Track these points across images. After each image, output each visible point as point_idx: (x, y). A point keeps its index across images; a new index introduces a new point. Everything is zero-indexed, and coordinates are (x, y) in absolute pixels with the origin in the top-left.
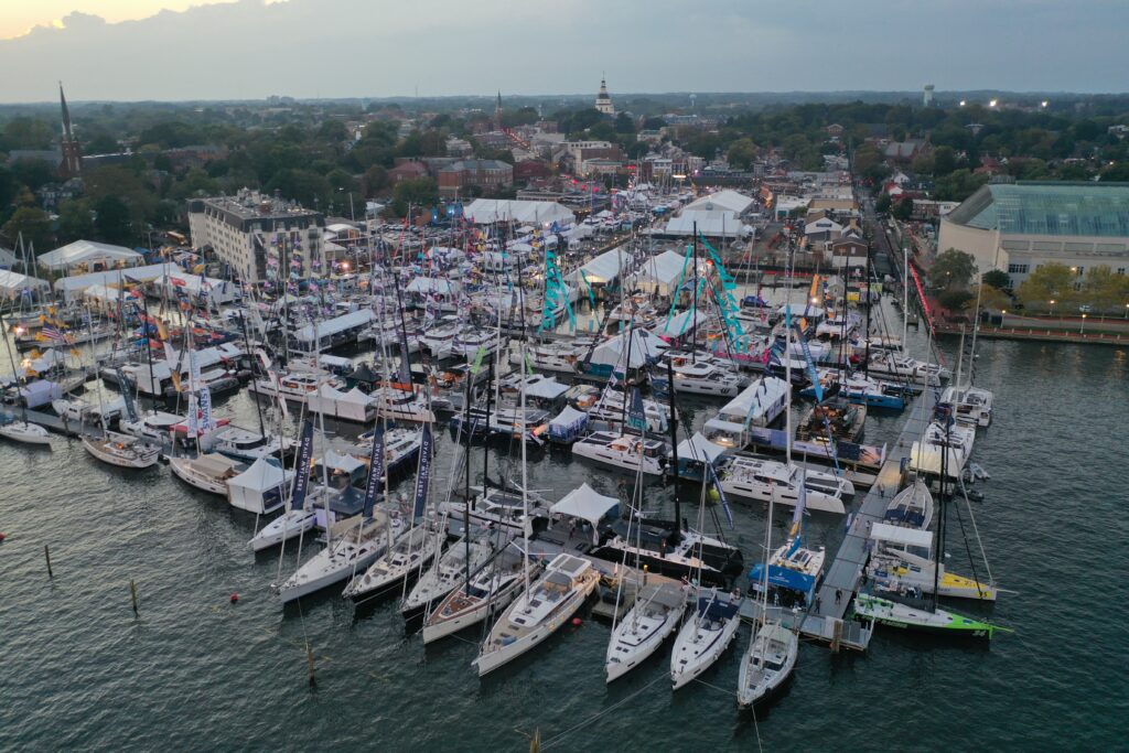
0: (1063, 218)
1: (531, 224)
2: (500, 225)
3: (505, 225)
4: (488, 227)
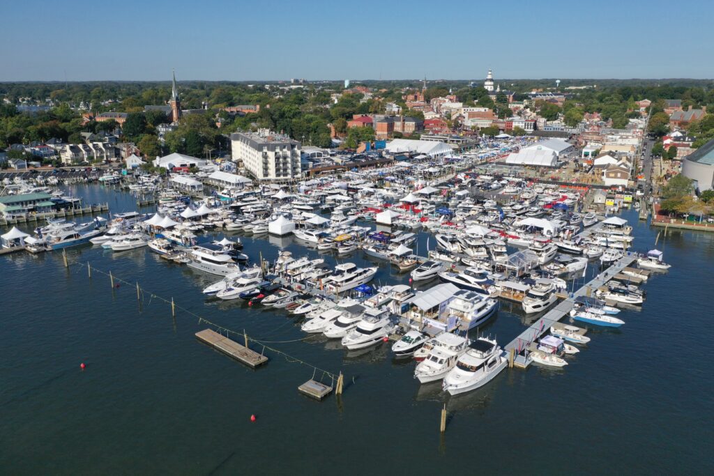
1: (424, 154)
2: (405, 154)
3: (408, 154)
4: (397, 155)
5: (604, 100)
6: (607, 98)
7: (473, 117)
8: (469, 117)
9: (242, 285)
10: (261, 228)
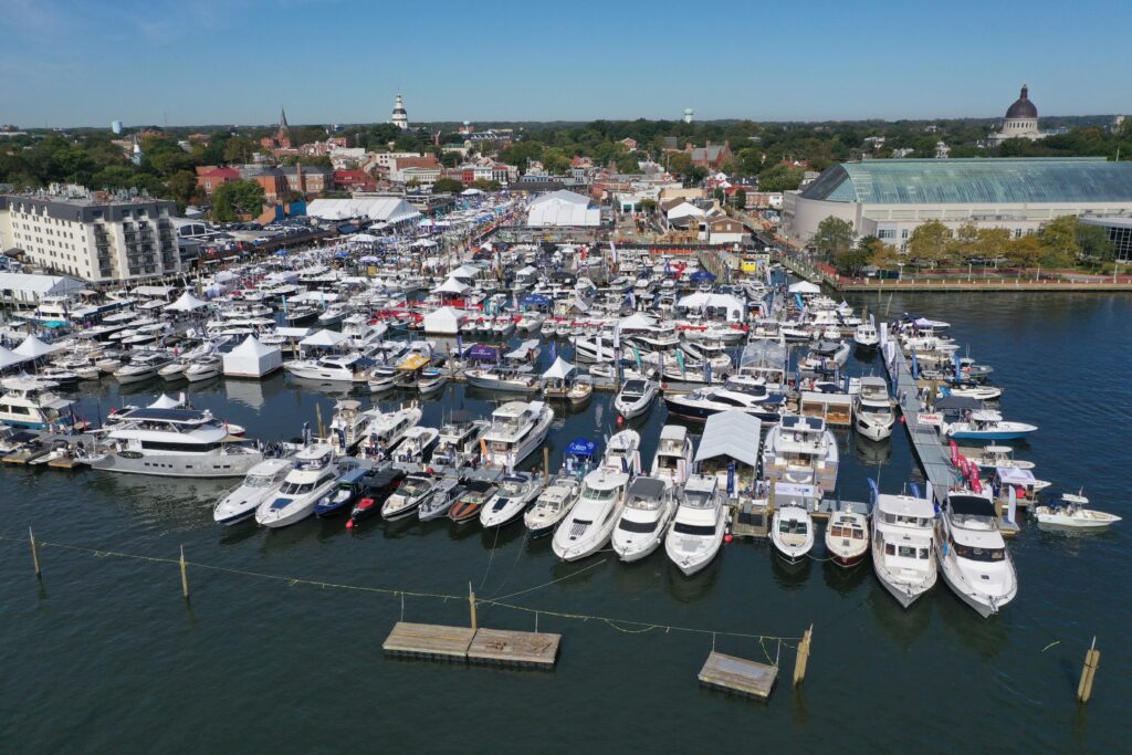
0: (910, 189)
1: (384, 221)
2: (352, 222)
3: (357, 222)
4: (340, 224)
5: (579, 139)
6: (583, 136)
7: (403, 167)
8: (398, 168)
9: (308, 487)
10: (204, 368)
